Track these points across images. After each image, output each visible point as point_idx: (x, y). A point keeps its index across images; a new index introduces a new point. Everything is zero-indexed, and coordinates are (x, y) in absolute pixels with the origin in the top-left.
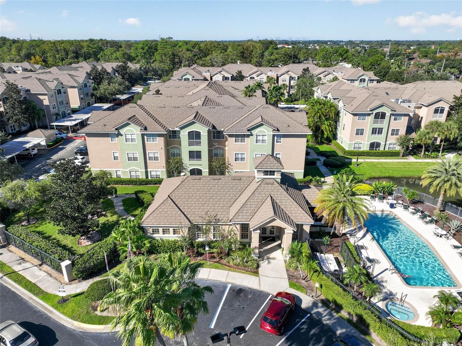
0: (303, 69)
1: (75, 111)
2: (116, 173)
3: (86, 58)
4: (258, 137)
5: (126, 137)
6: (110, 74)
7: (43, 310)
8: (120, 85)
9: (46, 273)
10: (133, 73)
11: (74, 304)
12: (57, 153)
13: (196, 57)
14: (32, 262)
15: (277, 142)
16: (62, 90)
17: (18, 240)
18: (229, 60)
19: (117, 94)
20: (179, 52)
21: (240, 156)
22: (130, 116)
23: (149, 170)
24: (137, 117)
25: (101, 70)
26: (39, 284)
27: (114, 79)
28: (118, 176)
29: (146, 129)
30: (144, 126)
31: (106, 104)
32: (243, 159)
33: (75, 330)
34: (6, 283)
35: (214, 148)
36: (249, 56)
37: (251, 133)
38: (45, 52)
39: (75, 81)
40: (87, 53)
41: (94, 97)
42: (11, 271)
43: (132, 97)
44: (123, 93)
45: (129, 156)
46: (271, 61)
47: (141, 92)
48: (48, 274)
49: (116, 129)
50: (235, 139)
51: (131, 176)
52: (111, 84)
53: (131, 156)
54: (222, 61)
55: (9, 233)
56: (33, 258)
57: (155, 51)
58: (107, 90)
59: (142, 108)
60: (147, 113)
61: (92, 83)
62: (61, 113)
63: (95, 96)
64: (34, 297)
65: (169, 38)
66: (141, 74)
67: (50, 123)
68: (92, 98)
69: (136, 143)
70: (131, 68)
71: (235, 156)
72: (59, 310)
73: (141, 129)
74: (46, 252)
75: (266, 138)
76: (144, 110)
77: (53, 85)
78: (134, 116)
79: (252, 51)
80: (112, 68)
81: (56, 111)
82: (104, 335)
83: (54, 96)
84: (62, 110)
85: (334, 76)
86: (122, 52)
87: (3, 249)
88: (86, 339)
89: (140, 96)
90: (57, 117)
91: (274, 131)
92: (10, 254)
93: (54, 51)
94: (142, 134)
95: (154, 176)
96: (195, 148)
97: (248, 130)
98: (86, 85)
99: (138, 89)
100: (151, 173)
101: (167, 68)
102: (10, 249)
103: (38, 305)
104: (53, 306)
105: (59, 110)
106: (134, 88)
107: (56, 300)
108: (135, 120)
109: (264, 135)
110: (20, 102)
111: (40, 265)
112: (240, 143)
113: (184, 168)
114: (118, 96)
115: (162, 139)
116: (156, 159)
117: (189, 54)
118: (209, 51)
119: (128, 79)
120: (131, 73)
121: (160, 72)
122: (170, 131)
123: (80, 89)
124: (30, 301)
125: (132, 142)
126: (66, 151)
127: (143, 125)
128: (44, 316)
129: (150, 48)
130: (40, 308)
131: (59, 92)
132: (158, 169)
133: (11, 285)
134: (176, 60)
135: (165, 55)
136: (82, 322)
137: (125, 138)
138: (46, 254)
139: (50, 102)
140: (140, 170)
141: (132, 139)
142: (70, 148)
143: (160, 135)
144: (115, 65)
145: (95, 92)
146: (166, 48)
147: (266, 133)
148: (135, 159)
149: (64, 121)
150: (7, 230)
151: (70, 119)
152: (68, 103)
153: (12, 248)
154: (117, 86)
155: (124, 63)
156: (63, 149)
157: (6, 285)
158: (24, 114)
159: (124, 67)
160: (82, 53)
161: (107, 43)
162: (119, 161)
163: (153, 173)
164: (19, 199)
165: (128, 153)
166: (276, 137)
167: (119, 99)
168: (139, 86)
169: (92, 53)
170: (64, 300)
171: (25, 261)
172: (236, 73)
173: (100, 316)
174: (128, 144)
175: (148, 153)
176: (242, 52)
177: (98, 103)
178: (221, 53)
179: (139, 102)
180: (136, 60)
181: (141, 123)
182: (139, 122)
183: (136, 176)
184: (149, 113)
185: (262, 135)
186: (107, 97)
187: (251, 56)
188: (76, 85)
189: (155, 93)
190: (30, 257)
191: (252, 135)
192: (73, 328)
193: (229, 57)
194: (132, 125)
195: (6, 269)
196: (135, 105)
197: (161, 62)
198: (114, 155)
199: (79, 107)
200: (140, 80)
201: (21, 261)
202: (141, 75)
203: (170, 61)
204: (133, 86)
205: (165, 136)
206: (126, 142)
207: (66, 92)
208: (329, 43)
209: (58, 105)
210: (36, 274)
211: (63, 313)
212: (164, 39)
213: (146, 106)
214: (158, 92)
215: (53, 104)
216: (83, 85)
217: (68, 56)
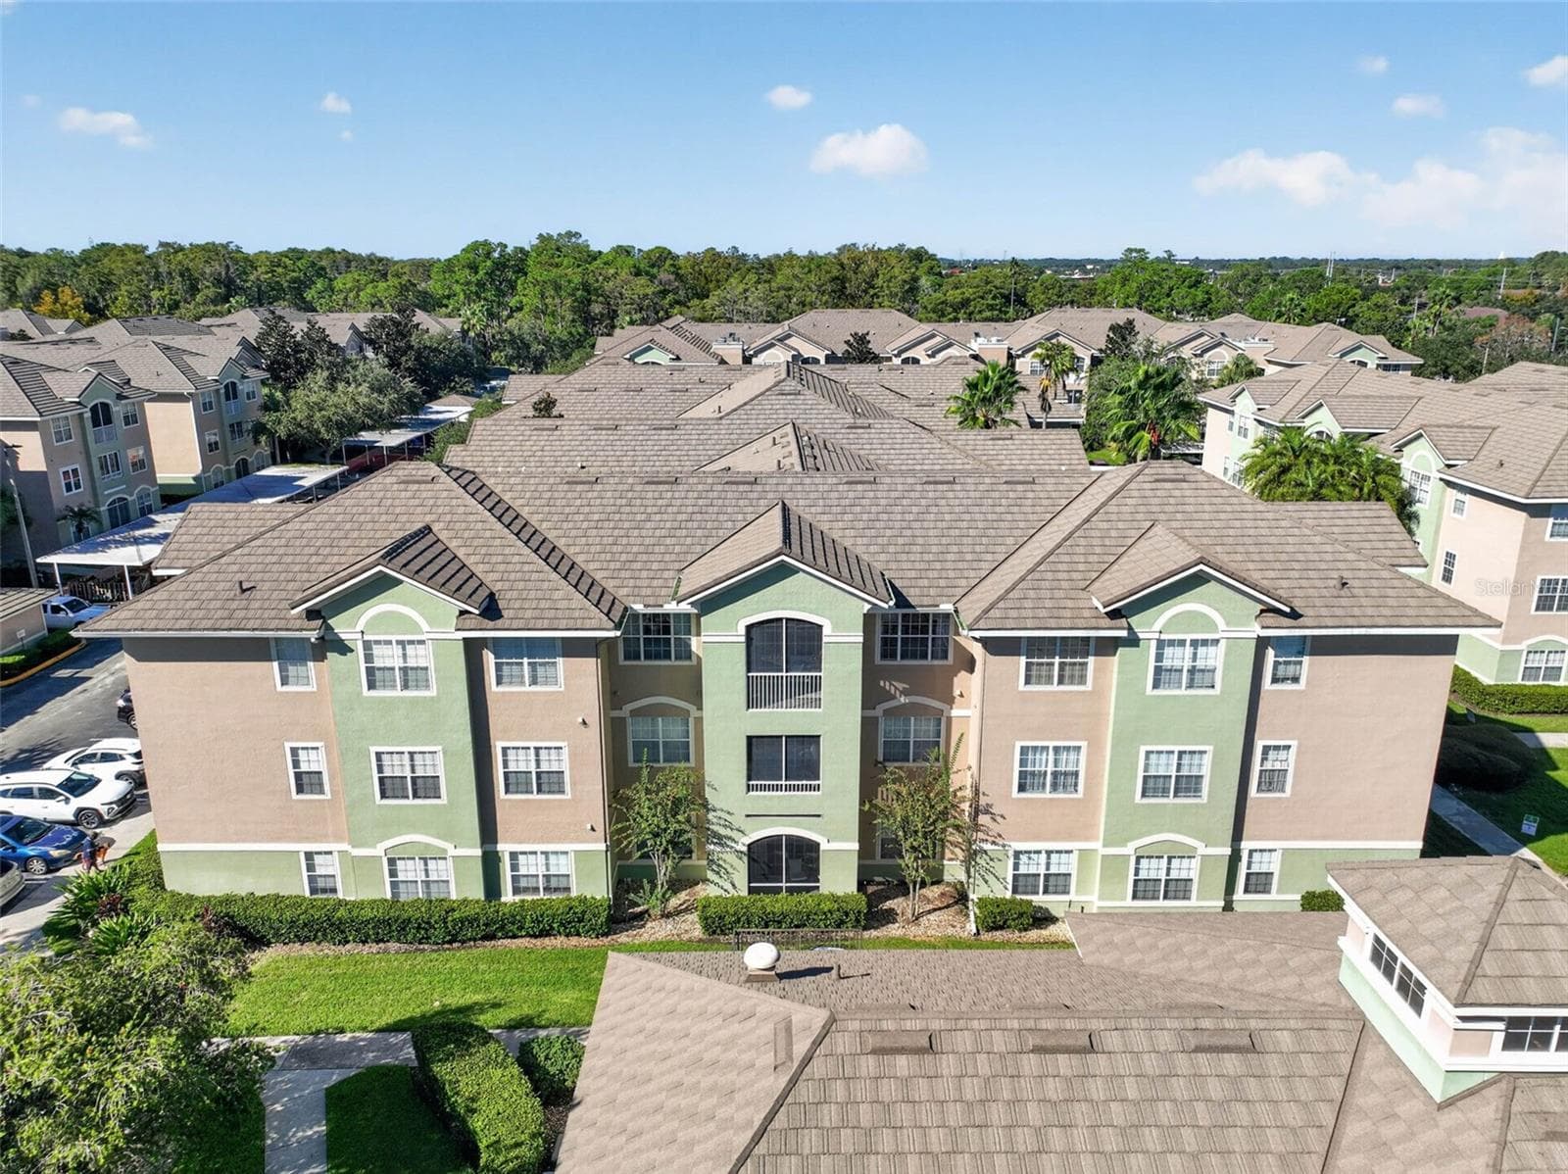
0: (1112, 328)
1: (174, 498)
2: (310, 867)
3: (260, 298)
4: (1168, 651)
5: (369, 658)
6: (342, 349)
8: (380, 391)
10: (435, 350)
12: (31, 708)
13: (670, 297)
15: (1275, 680)
16: (118, 410)
18: (793, 306)
19: (365, 427)
20: (607, 279)
21: (1046, 764)
22: (400, 535)
23: (504, 848)
24: (443, 536)
25: (307, 334)
27: (355, 368)
28: (321, 883)
29: (491, 610)
30: (483, 593)
31: (314, 468)
32: (1064, 780)
35: (886, 712)
36: (866, 292)
37: (1130, 628)
38: (110, 283)
39: (187, 371)
40: (269, 284)
41: (263, 439)
43: (428, 439)
44: (389, 424)
45: (387, 773)
46: (950, 310)
47: (463, 419)
49: (312, 614)
50: (1029, 666)
51: (394, 885)
52: (341, 386)
53: (397, 768)
54: (765, 309)
57: (517, 278)
58: (320, 410)
59: (472, 488)
60: (498, 511)
61: (263, 383)
62: (103, 509)
63: (271, 434)
65: (570, 234)
66: (464, 353)
67: (36, 556)
68: (257, 442)
69: (432, 692)
70: (427, 331)
71: (1023, 763)
73: (462, 613)
75: (1213, 657)
76: (480, 496)
77: (68, 387)
78: (427, 530)
79: (875, 275)
80: (353, 327)
81: (80, 497)
83: (75, 432)
84: (111, 493)
85: (1235, 353)
86: (396, 281)
89: (460, 433)
90: (80, 528)
91: (1270, 619)
93: (143, 277)
94: (465, 640)
95: (532, 883)
96: (781, 720)
97: (1115, 614)
98: (231, 391)
99: (452, 408)
100: (514, 867)
101: (565, 336)
105: (95, 495)
106: (435, 406)
108: (429, 555)
109: (1205, 643)
112: (1055, 687)
113: (716, 835)
114: (366, 436)
115: (589, 668)
116: (549, 782)
117: (642, 287)
118: (708, 281)
119: (411, 371)
120: (425, 347)
121: (537, 348)
122: (636, 616)
123: (207, 406)
125: (405, 686)
126: (81, 698)
127: (473, 584)
129: (501, 265)
131: (101, 415)
132: (560, 840)
134: (596, 309)
135: (558, 288)
137: (363, 666)
139: (49, 460)
140: (452, 851)
141: (405, 670)
142: (109, 680)
143: (573, 648)
144: (362, 320)
145: (268, 419)
146: (557, 266)
147: (1214, 627)
148: (425, 787)
149: (106, 545)
151: (138, 533)
152: (145, 465)
154: (364, 395)
155: (399, 311)
156: (74, 682)
159: (400, 323)
160: (249, 285)
161: (349, 261)
162: (328, 796)
163: (530, 866)
165: (379, 755)
166: (1270, 653)
167: (371, 446)
168: (454, 397)
169: (286, 285)
172: (847, 342)
174: (382, 700)
175: (505, 750)
176: (837, 278)
177: (284, 461)
178: (758, 282)
179: (455, 455)
180: (446, 306)
181: (463, 576)
182: (454, 566)
183: (427, 883)
184: (511, 514)
185: (1195, 643)
186: (323, 440)
187: (872, 292)
188: (188, 388)
189: (531, 413)
191: (1133, 641)
193: (789, 298)
194: (409, 586)
196: (433, 469)
197: (539, 313)
198: (296, 764)
199: (195, 479)
200: (460, 376)
202: (465, 356)
203: (574, 310)
204: (433, 396)
205: (603, 649)
206: (371, 686)
207: (135, 419)
208: (1089, 267)
209: (91, 473)
212: (550, 237)
213: (495, 474)
214: (545, 407)
215: (69, 468)
216: (217, 391)
217: (193, 296)
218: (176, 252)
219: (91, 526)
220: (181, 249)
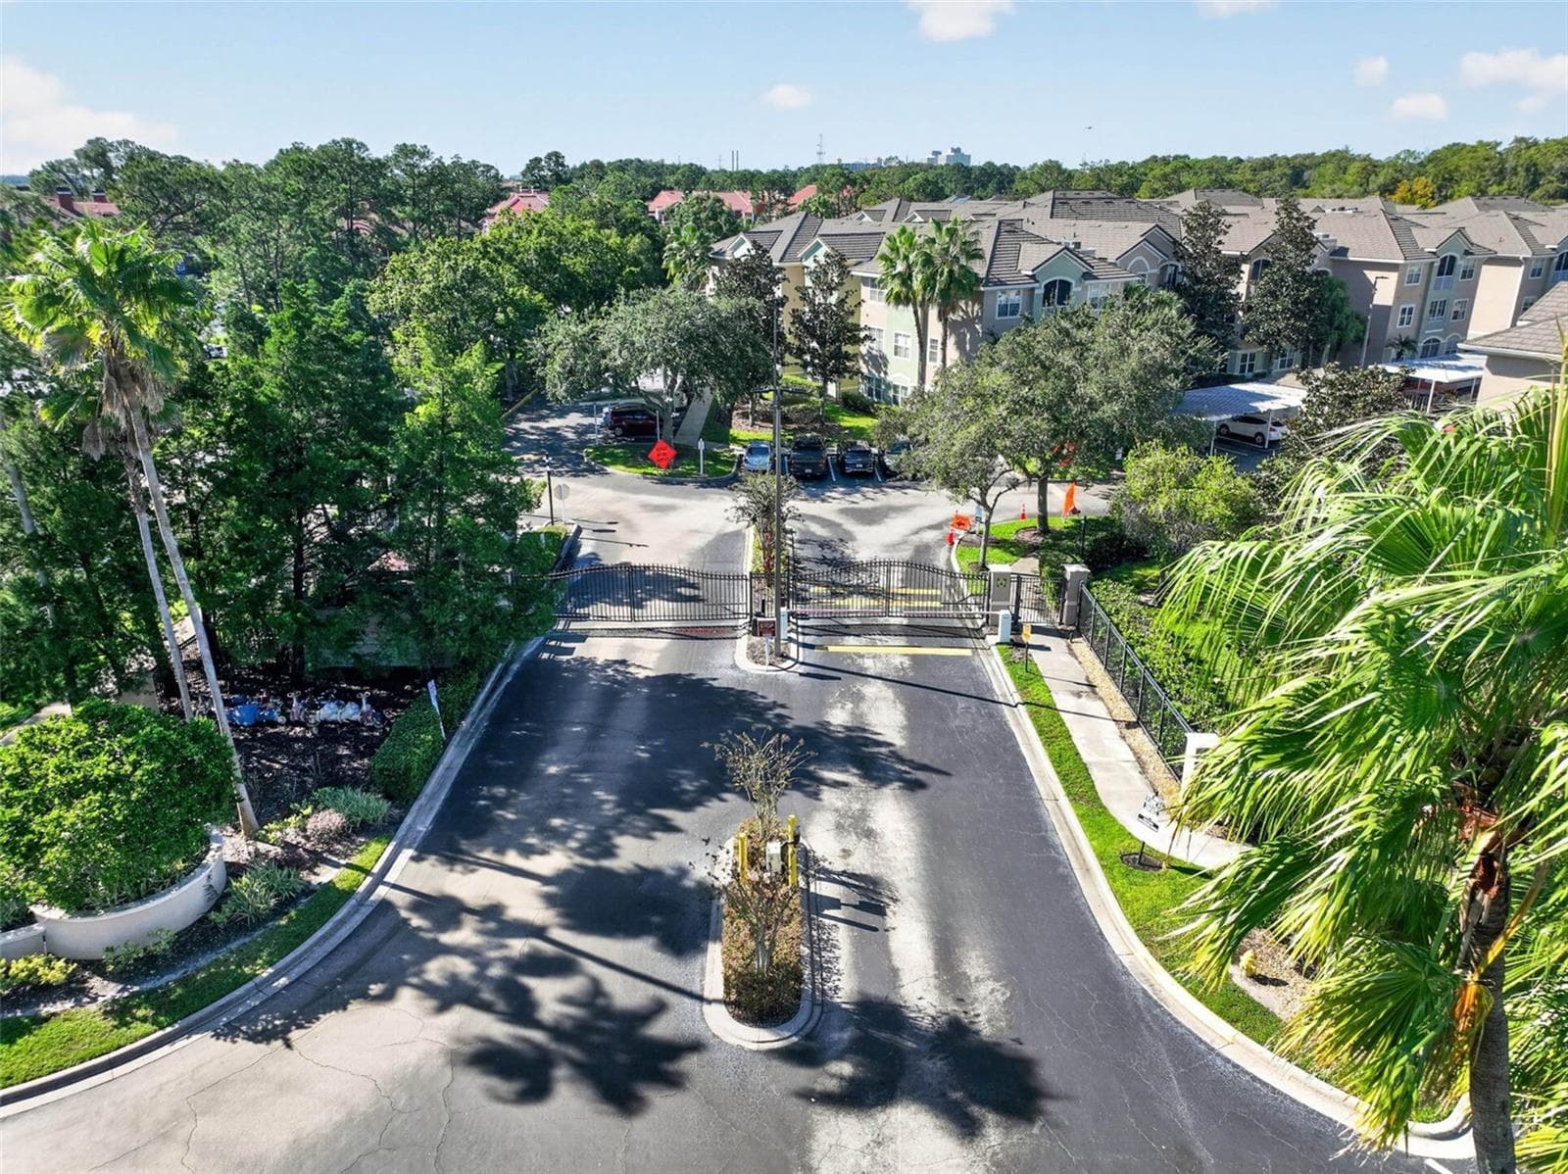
7: (1068, 850)
9: (1135, 754)
11: (1167, 892)
14: (1110, 705)
16: (1461, 264)
17: (1103, 624)
26: (1095, 773)
33: (1127, 973)
34: (1018, 724)
39: (1529, 239)
42: (1044, 700)
48: (1138, 759)
55: (1090, 598)
56: (1120, 696)
62: (1421, 343)
64: (1065, 802)
72: (1114, 881)
74: (1161, 685)
77: (1431, 239)
81: (1407, 331)
82: (1219, 1062)
83: (1423, 277)
84: (1429, 334)
87: (1059, 639)
88: (1150, 1028)
90: (1401, 352)
92: (1068, 658)
102: (1073, 646)
103: (1061, 829)
104: (1101, 857)
105: (1418, 332)
107: (1118, 847)
110: (1302, 279)
111: (1130, 725)
123: (1536, 273)
124: (1049, 805)
128: (1061, 870)
130: (1062, 838)
131: (1447, 266)
133: (1026, 735)
136: (1165, 967)
138: (1159, 690)
139: (1397, 297)
150: (1089, 587)
151: (1449, 363)
152: (1464, 316)
153: (1081, 646)
157: (1014, 729)
158: (1298, 317)
164: (1161, 510)
170: (1143, 861)
171: (1095, 693)
173: (1236, 989)
188: (1524, 255)
190: (1114, 689)
192: (1126, 960)
195: (1035, 690)
201: (1086, 688)
207: (1470, 274)
209: (1422, 314)
210: (1106, 742)
211: (1120, 897)
215: (1408, 307)
216: (1552, 259)
217: (1532, 191)
218: (1528, 148)
219: (1407, 352)
220: (1536, 143)
